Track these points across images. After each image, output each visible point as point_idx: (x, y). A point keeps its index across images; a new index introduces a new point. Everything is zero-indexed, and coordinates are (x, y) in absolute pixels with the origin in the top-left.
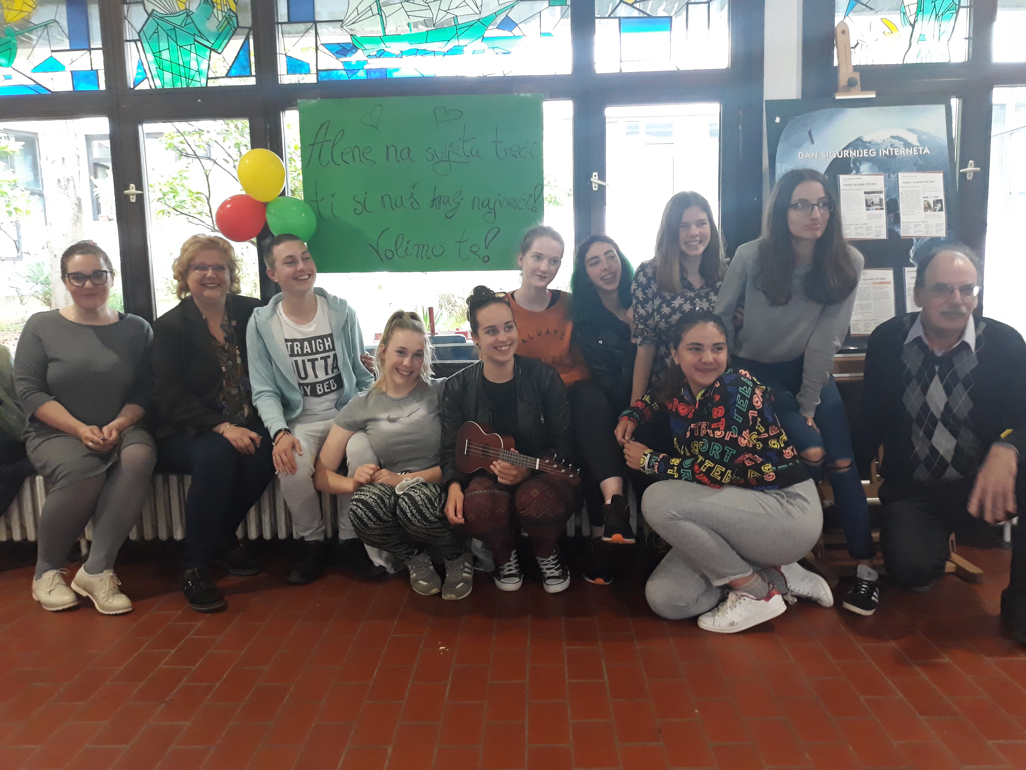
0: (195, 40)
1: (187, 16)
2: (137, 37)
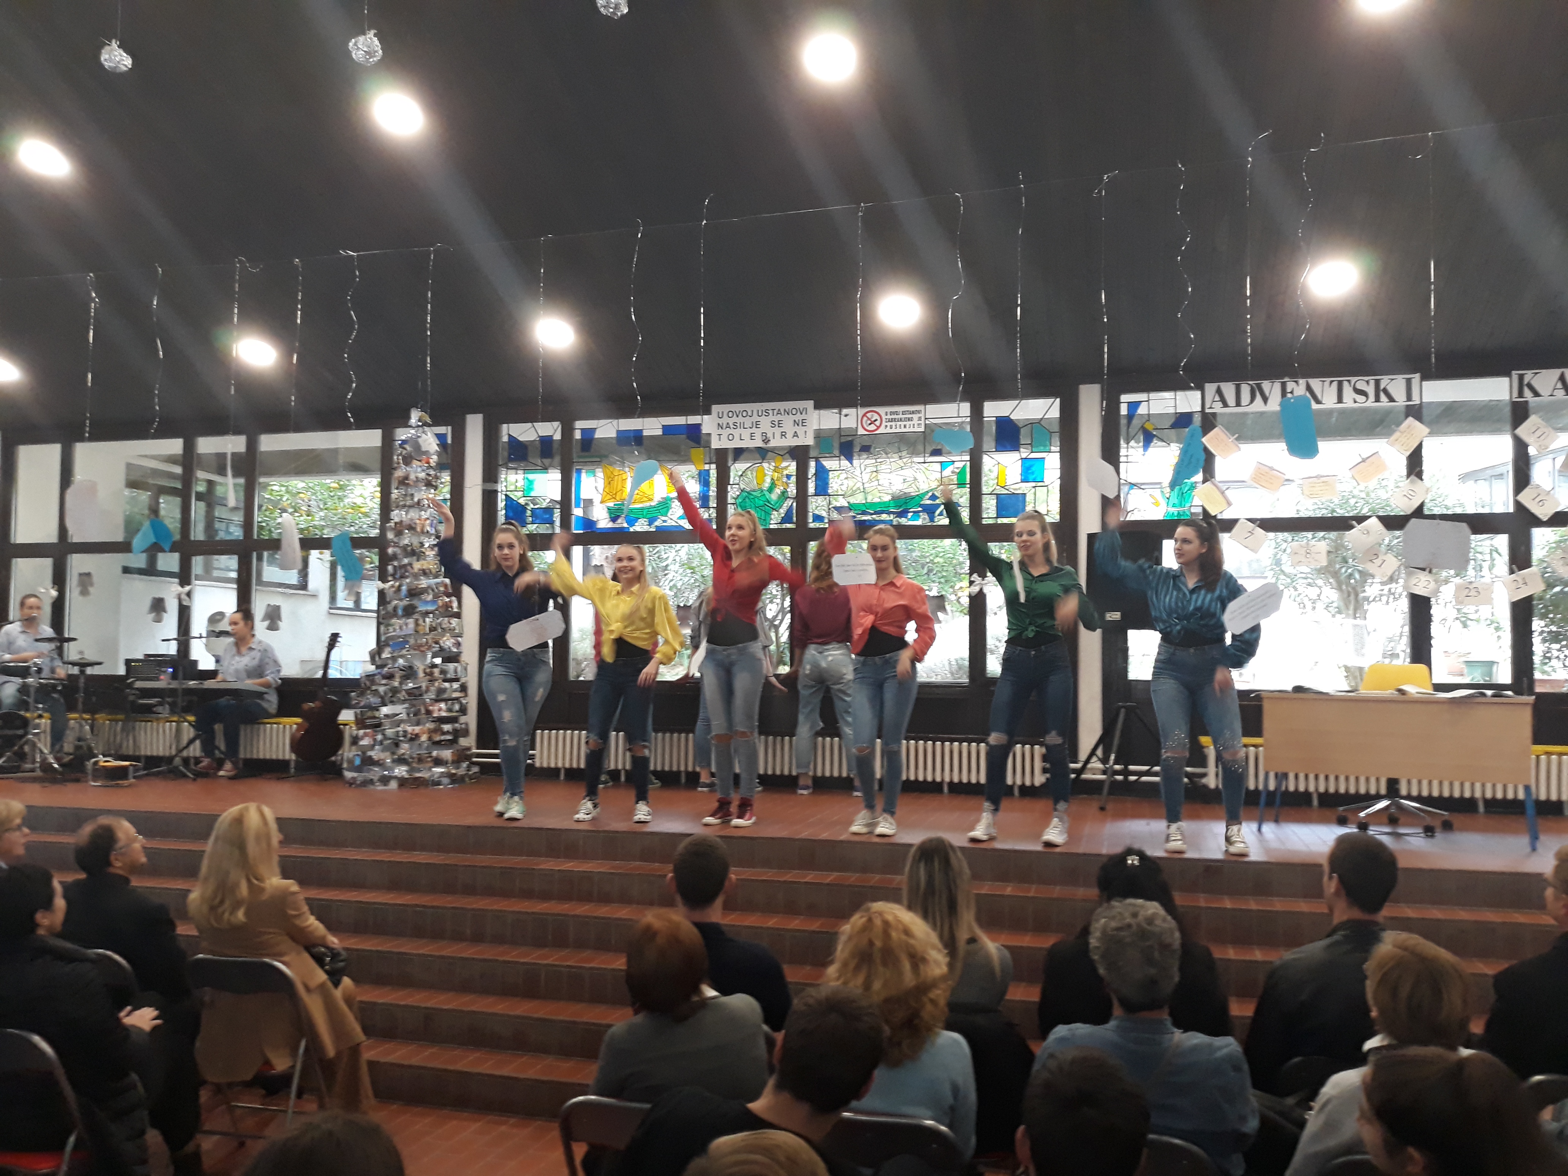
0: (765, 504)
1: (762, 491)
2: (734, 502)
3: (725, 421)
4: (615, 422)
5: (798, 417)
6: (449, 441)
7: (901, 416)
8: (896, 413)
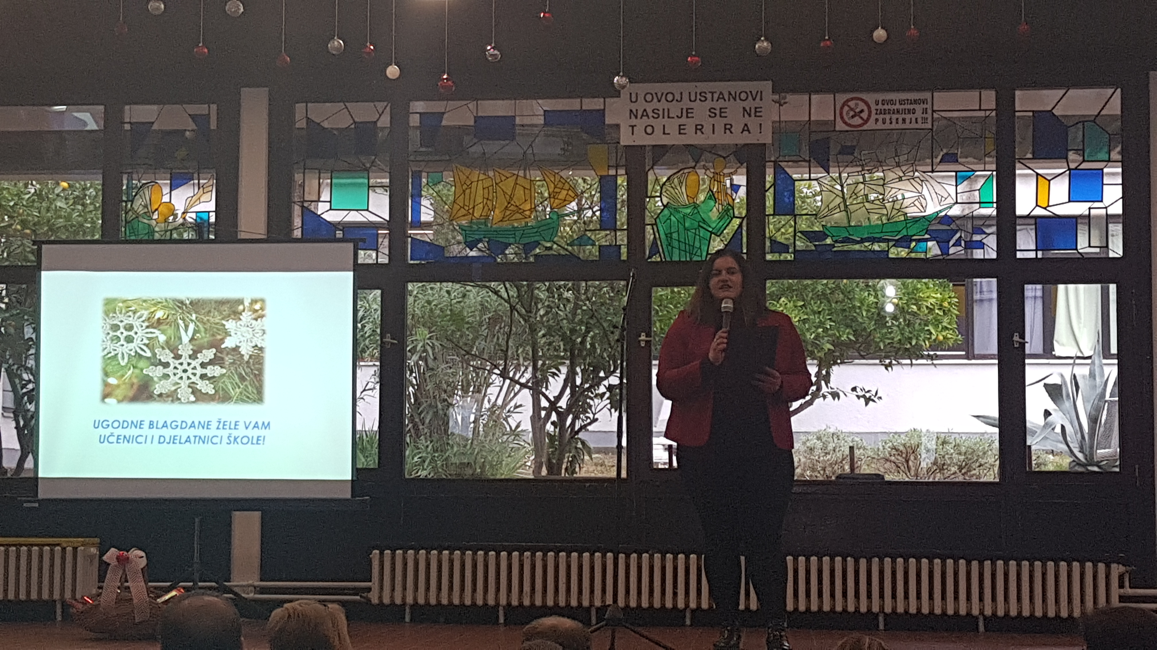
0: (699, 226)
1: (695, 207)
2: (654, 222)
3: (640, 106)
4: (472, 105)
5: (749, 104)
6: (213, 126)
7: (898, 106)
8: (891, 102)
